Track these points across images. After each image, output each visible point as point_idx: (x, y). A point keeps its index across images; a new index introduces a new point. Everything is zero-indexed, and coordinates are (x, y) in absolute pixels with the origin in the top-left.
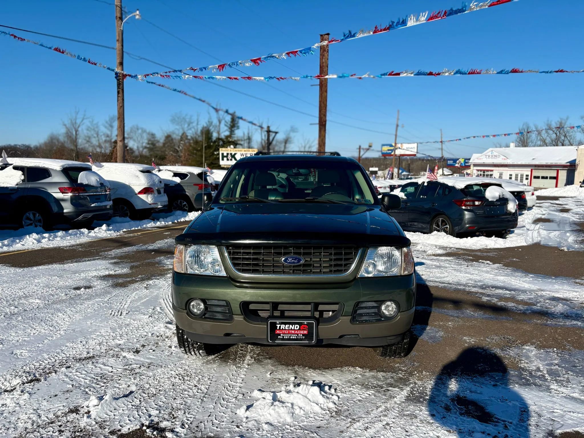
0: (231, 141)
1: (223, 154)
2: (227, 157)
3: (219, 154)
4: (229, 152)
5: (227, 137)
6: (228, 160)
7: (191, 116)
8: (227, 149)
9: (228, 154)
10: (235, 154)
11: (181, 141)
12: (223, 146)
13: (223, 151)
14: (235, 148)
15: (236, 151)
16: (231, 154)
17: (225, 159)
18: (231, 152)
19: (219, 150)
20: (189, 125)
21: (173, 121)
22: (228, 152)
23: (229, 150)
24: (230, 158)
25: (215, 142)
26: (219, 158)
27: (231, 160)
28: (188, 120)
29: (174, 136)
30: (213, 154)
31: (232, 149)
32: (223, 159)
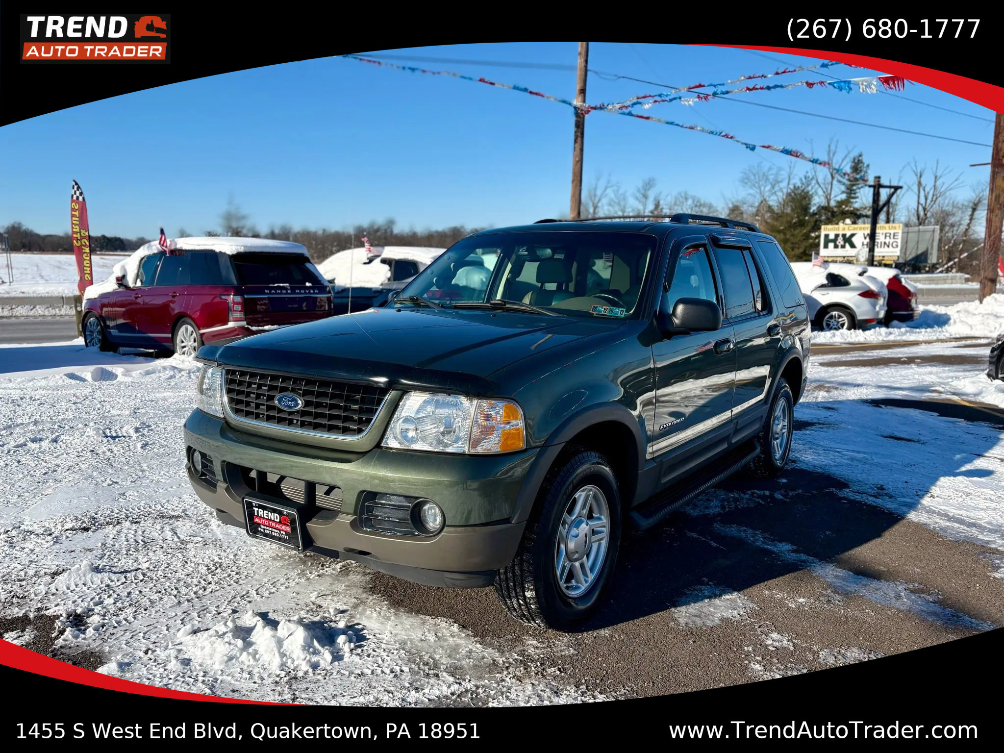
0: (848, 211)
1: (827, 236)
2: (834, 241)
3: (818, 237)
4: (841, 232)
5: (840, 203)
6: (836, 246)
7: (780, 169)
8: (836, 226)
9: (837, 236)
10: (853, 235)
11: (757, 215)
12: (829, 221)
13: (828, 230)
14: (854, 223)
15: (854, 229)
16: (844, 236)
17: (831, 245)
18: (844, 232)
19: (819, 229)
20: (773, 187)
21: (745, 180)
22: (837, 232)
23: (841, 229)
24: (842, 243)
25: (814, 214)
26: (818, 245)
27: (843, 247)
28: (771, 177)
29: (744, 208)
30: (807, 237)
31: (846, 227)
32: (826, 246)
